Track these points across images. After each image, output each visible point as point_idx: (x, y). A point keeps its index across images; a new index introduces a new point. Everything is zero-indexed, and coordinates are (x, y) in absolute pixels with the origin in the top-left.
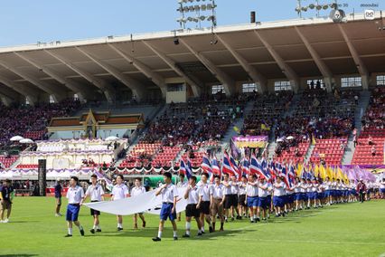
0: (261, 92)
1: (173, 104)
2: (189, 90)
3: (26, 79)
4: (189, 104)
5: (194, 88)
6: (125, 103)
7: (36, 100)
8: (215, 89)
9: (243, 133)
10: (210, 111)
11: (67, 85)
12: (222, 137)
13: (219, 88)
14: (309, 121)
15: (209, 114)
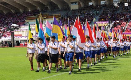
0: (108, 4)
1: (73, 10)
2: (79, 4)
3: (18, 3)
4: (79, 10)
5: (81, 4)
6: (55, 10)
7: (24, 11)
8: (90, 4)
9: (99, 21)
10: (87, 12)
11: (33, 4)
12: (90, 22)
13: (92, 3)
14: (126, 14)
15: (86, 13)
